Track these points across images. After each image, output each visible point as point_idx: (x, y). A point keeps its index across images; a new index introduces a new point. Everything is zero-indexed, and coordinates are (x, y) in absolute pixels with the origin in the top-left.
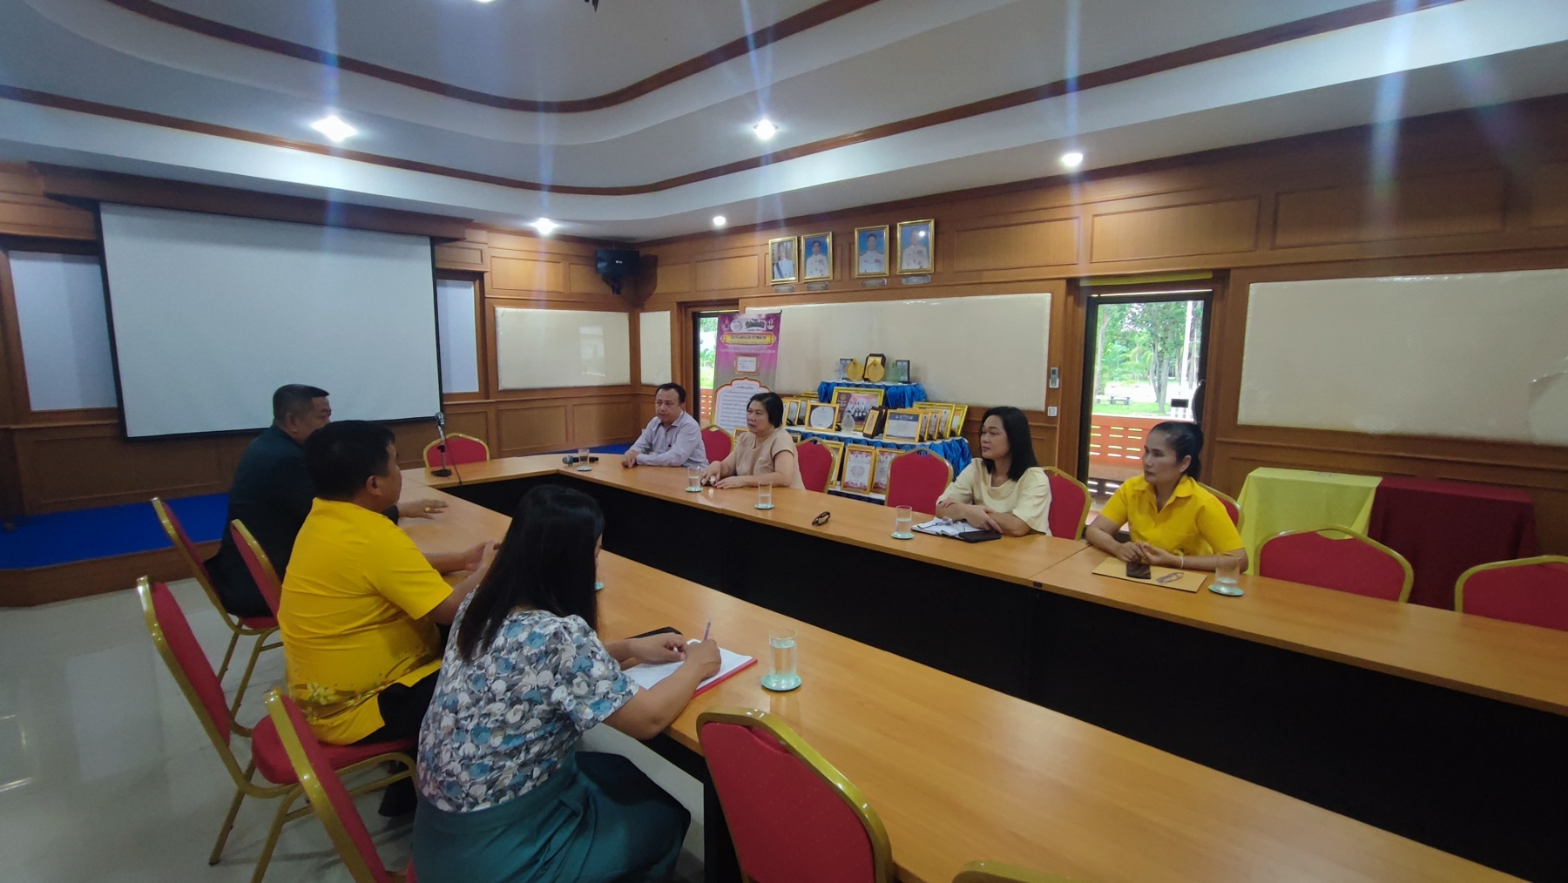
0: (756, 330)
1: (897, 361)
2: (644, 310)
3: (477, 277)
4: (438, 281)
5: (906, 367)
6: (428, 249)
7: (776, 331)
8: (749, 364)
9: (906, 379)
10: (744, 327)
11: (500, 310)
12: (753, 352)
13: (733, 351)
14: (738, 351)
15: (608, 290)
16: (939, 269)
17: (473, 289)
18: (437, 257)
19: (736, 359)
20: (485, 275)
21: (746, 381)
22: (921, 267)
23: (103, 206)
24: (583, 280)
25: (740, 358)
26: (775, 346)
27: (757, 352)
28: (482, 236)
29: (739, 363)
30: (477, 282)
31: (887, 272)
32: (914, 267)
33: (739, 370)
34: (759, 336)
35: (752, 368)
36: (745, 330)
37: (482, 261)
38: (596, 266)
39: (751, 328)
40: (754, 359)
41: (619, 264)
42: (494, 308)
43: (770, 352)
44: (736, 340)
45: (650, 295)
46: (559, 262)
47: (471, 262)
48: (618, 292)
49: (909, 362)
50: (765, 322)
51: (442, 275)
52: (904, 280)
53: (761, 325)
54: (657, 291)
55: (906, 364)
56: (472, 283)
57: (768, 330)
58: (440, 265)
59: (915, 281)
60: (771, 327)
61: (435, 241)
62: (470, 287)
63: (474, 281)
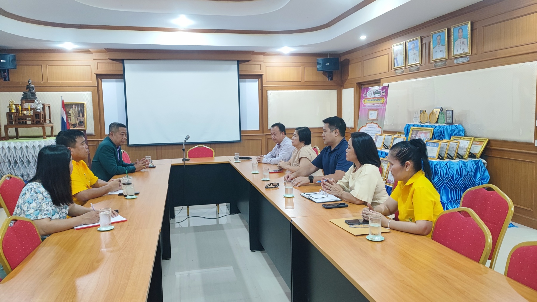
0: (378, 96)
1: (447, 111)
2: (344, 88)
3: (259, 77)
4: (240, 80)
5: (451, 115)
6: (236, 66)
7: (386, 96)
8: (373, 115)
9: (450, 121)
10: (373, 94)
11: (269, 92)
12: (376, 108)
13: (367, 108)
14: (369, 108)
15: (326, 79)
16: (474, 51)
17: (258, 82)
18: (240, 69)
19: (369, 112)
20: (263, 76)
21: (372, 124)
22: (464, 52)
23: (125, 61)
24: (312, 75)
25: (371, 112)
26: (385, 104)
27: (377, 108)
28: (261, 58)
29: (370, 114)
30: (260, 79)
31: (447, 57)
32: (461, 52)
33: (370, 118)
34: (378, 99)
35: (375, 117)
36: (373, 96)
37: (261, 70)
38: (317, 67)
39: (375, 95)
40: (376, 112)
41: (327, 65)
42: (267, 91)
43: (383, 107)
44: (369, 102)
45: (347, 79)
46: (300, 67)
47: (256, 69)
48: (331, 79)
49: (453, 111)
50: (381, 91)
51: (242, 77)
52: (455, 61)
53: (379, 93)
54: (349, 77)
55: (451, 112)
56: (258, 80)
57: (383, 95)
58: (240, 73)
59: (461, 60)
60: (384, 94)
61: (239, 62)
62: (256, 82)
63: (258, 79)
